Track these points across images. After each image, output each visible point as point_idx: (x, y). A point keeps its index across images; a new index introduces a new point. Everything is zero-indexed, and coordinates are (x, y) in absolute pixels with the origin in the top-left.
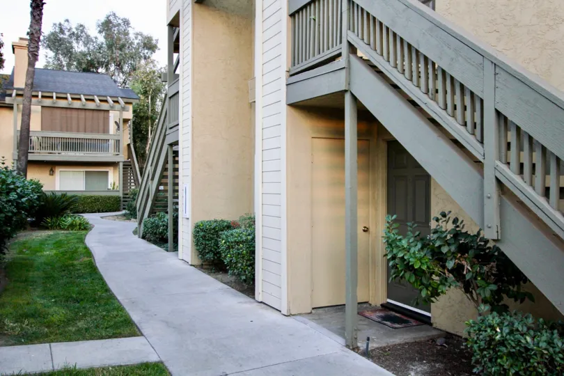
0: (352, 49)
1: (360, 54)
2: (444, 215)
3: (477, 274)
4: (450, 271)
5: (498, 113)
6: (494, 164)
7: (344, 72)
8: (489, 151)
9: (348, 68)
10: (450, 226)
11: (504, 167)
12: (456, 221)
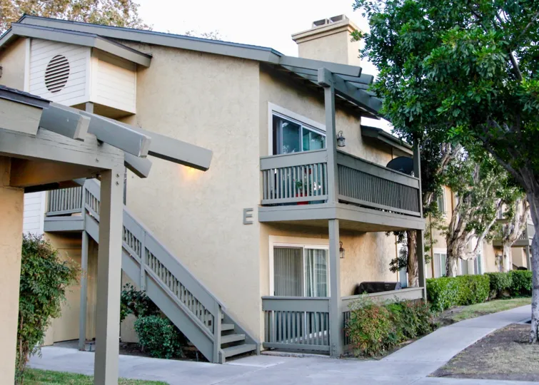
0: (87, 212)
1: (90, 214)
2: (127, 285)
3: (140, 306)
4: (129, 307)
5: (146, 248)
6: (145, 266)
7: (83, 222)
8: (142, 261)
9: (85, 220)
10: (130, 289)
11: (147, 266)
12: (132, 287)
